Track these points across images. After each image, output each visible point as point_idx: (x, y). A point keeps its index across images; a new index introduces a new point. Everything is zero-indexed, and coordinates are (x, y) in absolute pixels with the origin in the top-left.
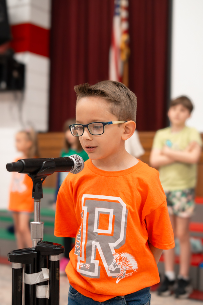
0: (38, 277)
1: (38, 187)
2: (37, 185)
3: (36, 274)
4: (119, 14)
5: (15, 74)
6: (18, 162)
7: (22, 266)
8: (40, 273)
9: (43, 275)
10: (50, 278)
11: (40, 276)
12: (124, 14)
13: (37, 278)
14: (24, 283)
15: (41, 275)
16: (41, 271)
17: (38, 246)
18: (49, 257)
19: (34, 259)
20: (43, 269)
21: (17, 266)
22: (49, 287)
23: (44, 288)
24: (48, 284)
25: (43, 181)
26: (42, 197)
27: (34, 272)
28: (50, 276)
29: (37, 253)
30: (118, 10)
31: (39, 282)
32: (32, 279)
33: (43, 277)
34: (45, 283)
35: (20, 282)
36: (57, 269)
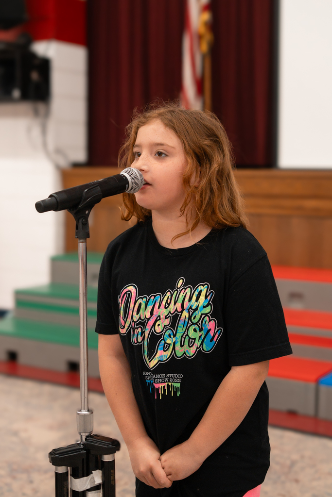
0: (89, 481)
1: (82, 223)
2: (80, 221)
3: (85, 478)
5: (35, 76)
6: (50, 198)
8: (91, 476)
9: (93, 478)
10: (103, 482)
11: (90, 481)
13: (87, 483)
14: (71, 489)
15: (91, 478)
16: (92, 473)
17: (87, 444)
18: (101, 457)
19: (83, 460)
20: (93, 472)
21: (62, 470)
22: (101, 492)
23: (96, 494)
24: (100, 489)
25: (89, 214)
26: (89, 237)
27: (83, 476)
28: (102, 480)
29: (87, 453)
31: (89, 487)
32: (79, 484)
33: (95, 482)
34: (96, 488)
35: (65, 489)
36: (112, 471)
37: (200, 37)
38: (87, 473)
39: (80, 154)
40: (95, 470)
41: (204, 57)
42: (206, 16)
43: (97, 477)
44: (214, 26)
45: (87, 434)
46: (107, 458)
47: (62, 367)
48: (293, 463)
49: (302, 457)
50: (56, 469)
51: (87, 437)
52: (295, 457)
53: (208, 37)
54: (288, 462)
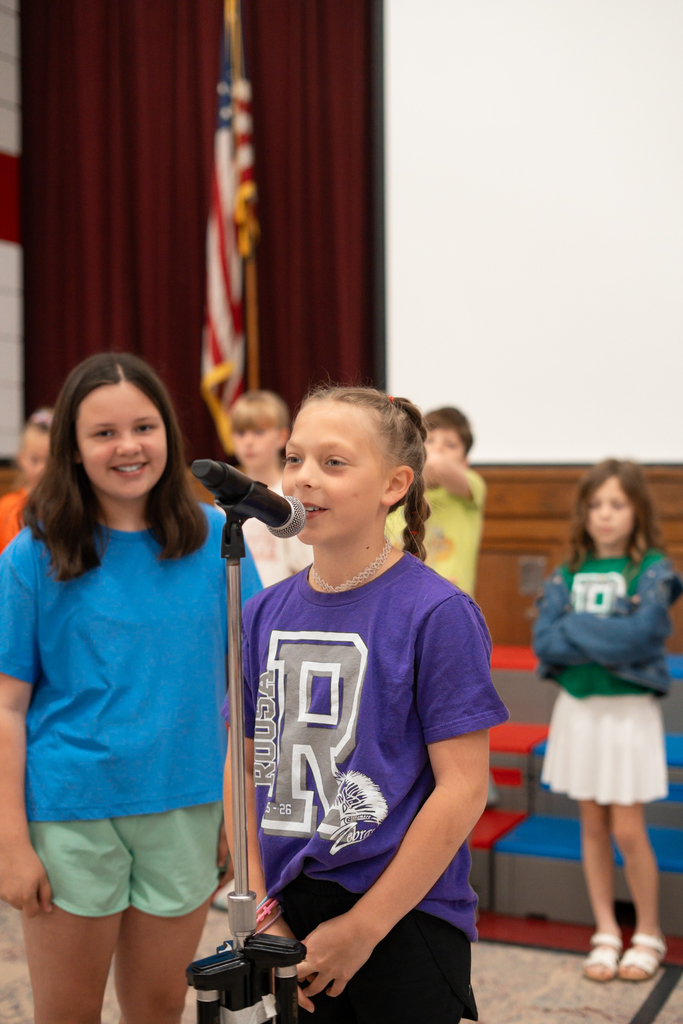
0: (254, 1013)
3: (249, 1009)
4: (229, 123)
7: (220, 994)
8: (259, 1004)
9: (263, 1008)
10: (277, 1015)
11: (257, 1012)
12: (242, 123)
15: (259, 1009)
16: (261, 999)
17: (248, 950)
18: (276, 971)
19: (245, 977)
20: (264, 997)
21: (210, 996)
27: (246, 1006)
28: (277, 1010)
29: (251, 965)
30: (225, 113)
33: (265, 1014)
37: (238, 228)
38: (253, 1001)
40: (266, 994)
41: (244, 263)
42: (249, 190)
43: (268, 1007)
44: (260, 208)
45: (248, 934)
46: (285, 973)
50: (199, 996)
51: (248, 939)
53: (251, 228)
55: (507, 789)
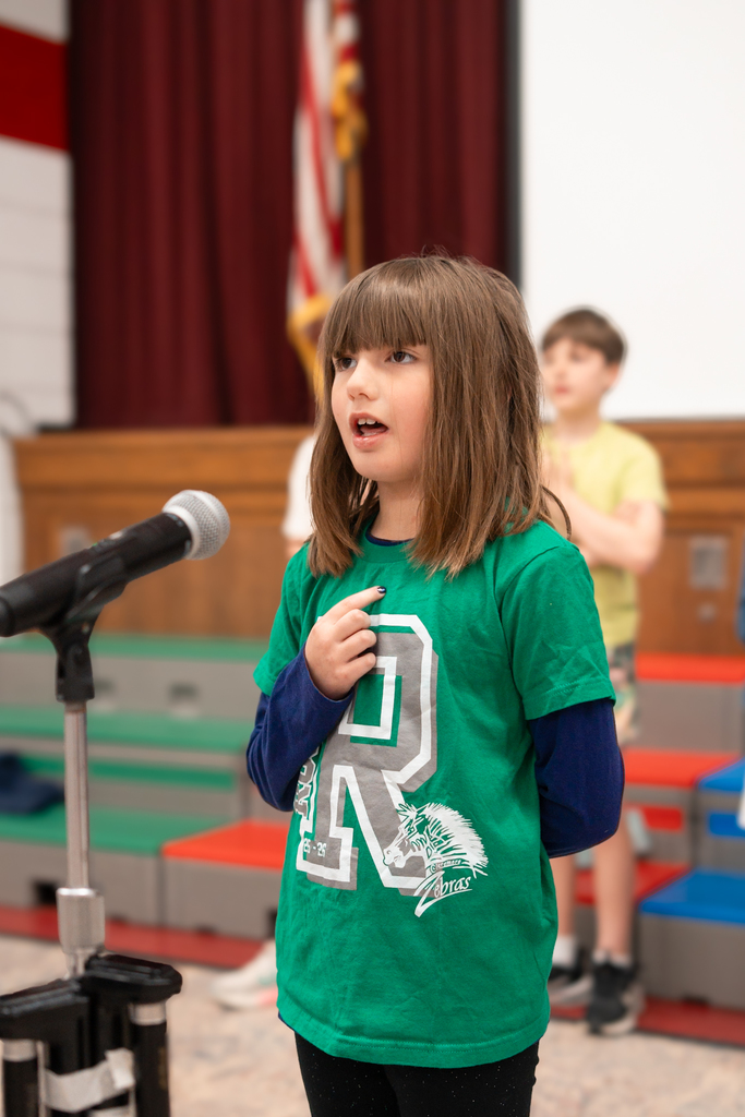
0: (96, 1081)
3: (87, 1072)
8: (101, 1068)
9: (110, 1073)
10: (136, 1084)
11: (101, 1079)
13: (94, 1087)
14: (45, 1105)
15: (104, 1073)
16: (105, 1059)
17: (91, 977)
20: (109, 1054)
22: (132, 1110)
24: (129, 1104)
27: (81, 1066)
29: (90, 1002)
31: (98, 1099)
32: (75, 1089)
33: (114, 1082)
34: (119, 1101)
35: (31, 1106)
36: (161, 1052)
37: (336, 122)
38: (91, 1058)
39: (57, 406)
41: (345, 169)
42: (350, 73)
43: (119, 1070)
44: (367, 98)
45: (90, 953)
46: (147, 1015)
47: (22, 897)
48: (588, 1097)
49: (609, 1081)
50: (6, 1050)
51: (90, 960)
52: (591, 1082)
53: (354, 123)
54: (576, 1095)
55: (665, 835)
